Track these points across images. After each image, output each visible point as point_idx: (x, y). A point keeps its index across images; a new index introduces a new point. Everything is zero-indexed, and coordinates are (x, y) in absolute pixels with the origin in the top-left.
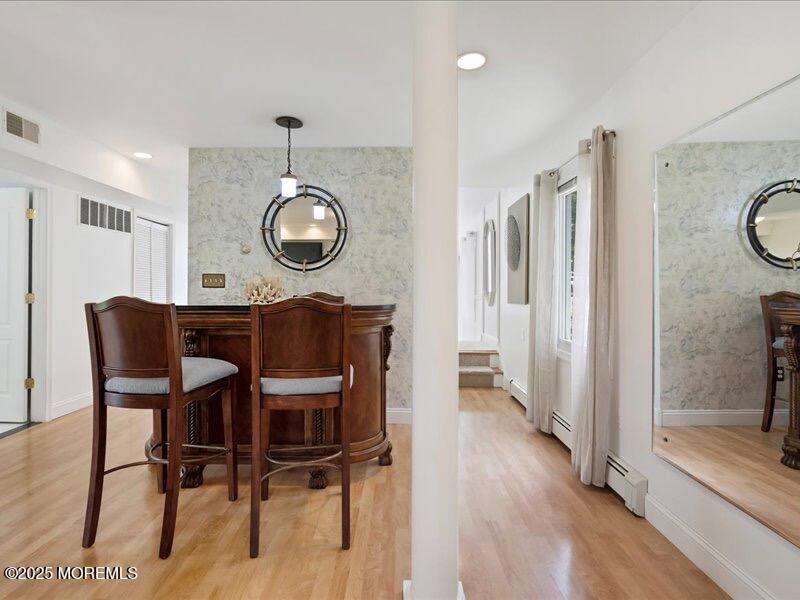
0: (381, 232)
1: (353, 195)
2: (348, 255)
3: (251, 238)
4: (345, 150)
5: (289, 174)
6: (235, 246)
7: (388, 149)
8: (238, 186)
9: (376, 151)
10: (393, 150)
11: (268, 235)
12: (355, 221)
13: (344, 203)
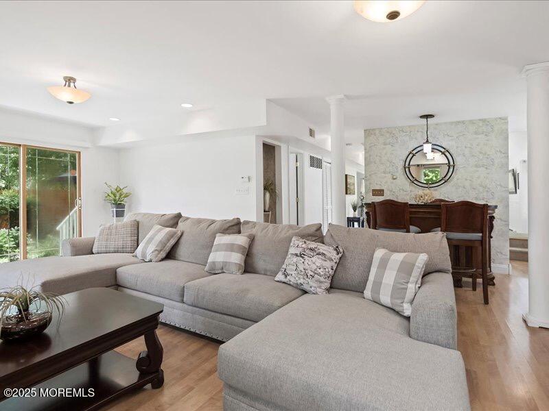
0: (476, 166)
1: (457, 147)
2: (455, 179)
3: (397, 172)
4: (452, 123)
5: (427, 142)
6: (389, 176)
7: (480, 120)
8: (390, 146)
9: (472, 122)
10: (483, 121)
11: (407, 170)
12: (459, 161)
13: (451, 151)
